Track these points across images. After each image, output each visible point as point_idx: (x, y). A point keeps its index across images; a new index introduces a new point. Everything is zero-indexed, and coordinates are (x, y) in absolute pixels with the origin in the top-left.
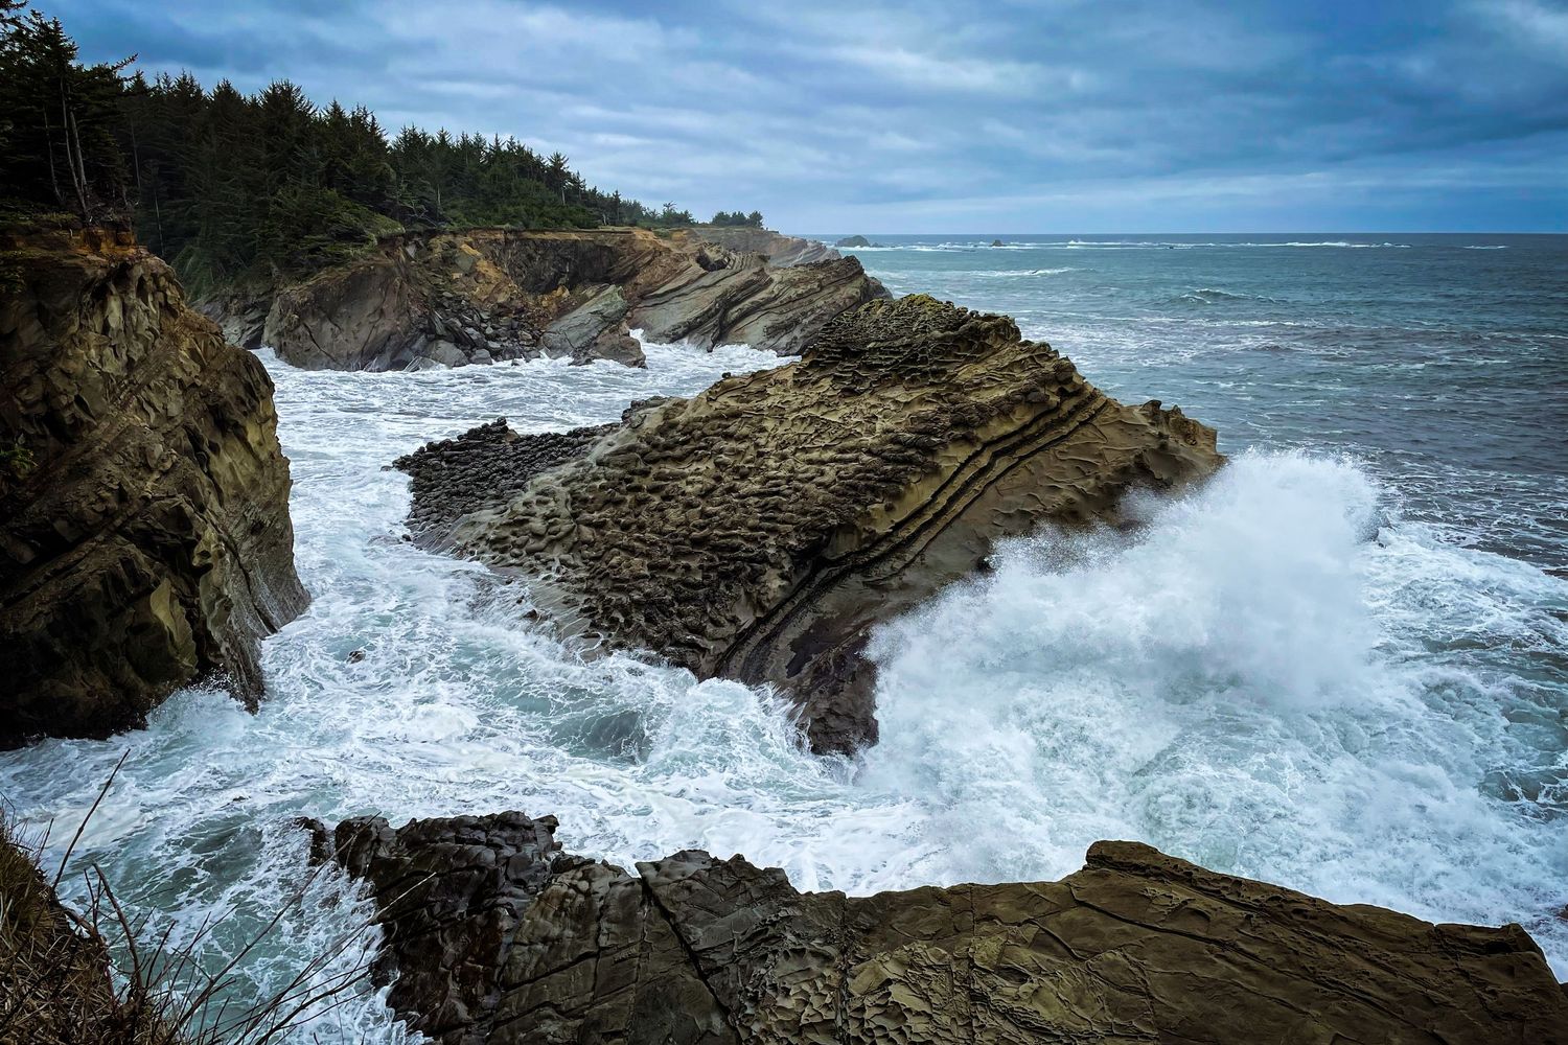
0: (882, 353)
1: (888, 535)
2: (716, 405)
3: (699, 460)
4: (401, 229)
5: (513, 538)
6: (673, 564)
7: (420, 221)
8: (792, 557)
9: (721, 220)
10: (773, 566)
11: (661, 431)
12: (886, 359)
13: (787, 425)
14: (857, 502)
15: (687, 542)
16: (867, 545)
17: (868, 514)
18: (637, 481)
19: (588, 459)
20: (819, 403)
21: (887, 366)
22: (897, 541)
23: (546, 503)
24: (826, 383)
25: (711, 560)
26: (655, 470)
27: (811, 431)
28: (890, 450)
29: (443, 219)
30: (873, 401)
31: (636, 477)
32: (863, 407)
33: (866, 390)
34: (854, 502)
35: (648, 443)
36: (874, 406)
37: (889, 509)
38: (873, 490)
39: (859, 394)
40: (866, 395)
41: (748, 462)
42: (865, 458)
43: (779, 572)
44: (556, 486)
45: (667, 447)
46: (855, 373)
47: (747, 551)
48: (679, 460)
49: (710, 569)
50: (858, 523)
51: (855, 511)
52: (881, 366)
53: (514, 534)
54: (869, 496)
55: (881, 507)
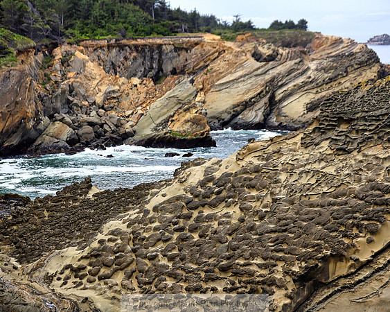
0: (366, 120)
1: (369, 262)
2: (243, 163)
3: (228, 206)
4: (33, 43)
5: (89, 268)
6: (205, 286)
7: (47, 37)
8: (294, 281)
9: (276, 25)
10: (279, 287)
11: (202, 184)
12: (369, 125)
13: (295, 177)
14: (345, 236)
15: (217, 270)
16: (353, 270)
17: (354, 246)
18: (181, 223)
19: (147, 206)
20: (320, 160)
21: (370, 131)
22: (376, 267)
23: (115, 240)
24: (325, 144)
25: (233, 284)
26: (195, 214)
27: (313, 181)
28: (372, 196)
29: (63, 34)
30: (360, 157)
31: (181, 220)
32: (353, 162)
33: (355, 149)
34: (343, 237)
35: (192, 194)
36: (361, 161)
37: (370, 242)
38: (358, 226)
39: (349, 152)
40: (355, 153)
41: (265, 206)
42: (354, 202)
43: (285, 292)
44: (123, 227)
45: (205, 196)
46: (347, 136)
47: (261, 276)
48: (213, 206)
49: (231, 290)
50: (345, 253)
51: (344, 244)
52: (366, 130)
53: (90, 265)
54: (355, 231)
55: (364, 240)
